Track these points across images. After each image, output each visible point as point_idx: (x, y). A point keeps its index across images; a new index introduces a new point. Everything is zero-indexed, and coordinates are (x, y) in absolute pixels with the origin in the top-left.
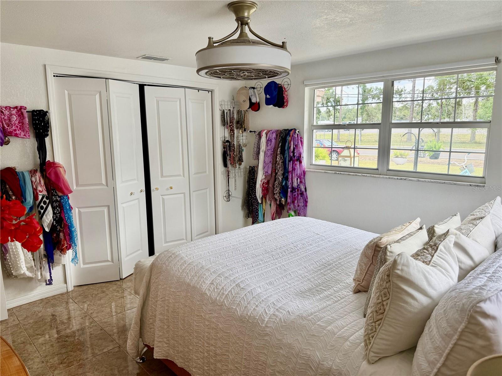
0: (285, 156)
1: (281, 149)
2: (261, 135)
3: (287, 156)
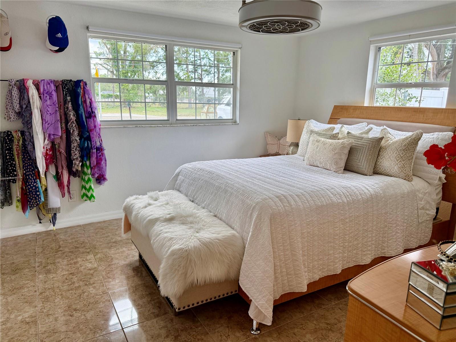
0: (80, 112)
1: (72, 104)
2: (27, 87)
3: (83, 112)
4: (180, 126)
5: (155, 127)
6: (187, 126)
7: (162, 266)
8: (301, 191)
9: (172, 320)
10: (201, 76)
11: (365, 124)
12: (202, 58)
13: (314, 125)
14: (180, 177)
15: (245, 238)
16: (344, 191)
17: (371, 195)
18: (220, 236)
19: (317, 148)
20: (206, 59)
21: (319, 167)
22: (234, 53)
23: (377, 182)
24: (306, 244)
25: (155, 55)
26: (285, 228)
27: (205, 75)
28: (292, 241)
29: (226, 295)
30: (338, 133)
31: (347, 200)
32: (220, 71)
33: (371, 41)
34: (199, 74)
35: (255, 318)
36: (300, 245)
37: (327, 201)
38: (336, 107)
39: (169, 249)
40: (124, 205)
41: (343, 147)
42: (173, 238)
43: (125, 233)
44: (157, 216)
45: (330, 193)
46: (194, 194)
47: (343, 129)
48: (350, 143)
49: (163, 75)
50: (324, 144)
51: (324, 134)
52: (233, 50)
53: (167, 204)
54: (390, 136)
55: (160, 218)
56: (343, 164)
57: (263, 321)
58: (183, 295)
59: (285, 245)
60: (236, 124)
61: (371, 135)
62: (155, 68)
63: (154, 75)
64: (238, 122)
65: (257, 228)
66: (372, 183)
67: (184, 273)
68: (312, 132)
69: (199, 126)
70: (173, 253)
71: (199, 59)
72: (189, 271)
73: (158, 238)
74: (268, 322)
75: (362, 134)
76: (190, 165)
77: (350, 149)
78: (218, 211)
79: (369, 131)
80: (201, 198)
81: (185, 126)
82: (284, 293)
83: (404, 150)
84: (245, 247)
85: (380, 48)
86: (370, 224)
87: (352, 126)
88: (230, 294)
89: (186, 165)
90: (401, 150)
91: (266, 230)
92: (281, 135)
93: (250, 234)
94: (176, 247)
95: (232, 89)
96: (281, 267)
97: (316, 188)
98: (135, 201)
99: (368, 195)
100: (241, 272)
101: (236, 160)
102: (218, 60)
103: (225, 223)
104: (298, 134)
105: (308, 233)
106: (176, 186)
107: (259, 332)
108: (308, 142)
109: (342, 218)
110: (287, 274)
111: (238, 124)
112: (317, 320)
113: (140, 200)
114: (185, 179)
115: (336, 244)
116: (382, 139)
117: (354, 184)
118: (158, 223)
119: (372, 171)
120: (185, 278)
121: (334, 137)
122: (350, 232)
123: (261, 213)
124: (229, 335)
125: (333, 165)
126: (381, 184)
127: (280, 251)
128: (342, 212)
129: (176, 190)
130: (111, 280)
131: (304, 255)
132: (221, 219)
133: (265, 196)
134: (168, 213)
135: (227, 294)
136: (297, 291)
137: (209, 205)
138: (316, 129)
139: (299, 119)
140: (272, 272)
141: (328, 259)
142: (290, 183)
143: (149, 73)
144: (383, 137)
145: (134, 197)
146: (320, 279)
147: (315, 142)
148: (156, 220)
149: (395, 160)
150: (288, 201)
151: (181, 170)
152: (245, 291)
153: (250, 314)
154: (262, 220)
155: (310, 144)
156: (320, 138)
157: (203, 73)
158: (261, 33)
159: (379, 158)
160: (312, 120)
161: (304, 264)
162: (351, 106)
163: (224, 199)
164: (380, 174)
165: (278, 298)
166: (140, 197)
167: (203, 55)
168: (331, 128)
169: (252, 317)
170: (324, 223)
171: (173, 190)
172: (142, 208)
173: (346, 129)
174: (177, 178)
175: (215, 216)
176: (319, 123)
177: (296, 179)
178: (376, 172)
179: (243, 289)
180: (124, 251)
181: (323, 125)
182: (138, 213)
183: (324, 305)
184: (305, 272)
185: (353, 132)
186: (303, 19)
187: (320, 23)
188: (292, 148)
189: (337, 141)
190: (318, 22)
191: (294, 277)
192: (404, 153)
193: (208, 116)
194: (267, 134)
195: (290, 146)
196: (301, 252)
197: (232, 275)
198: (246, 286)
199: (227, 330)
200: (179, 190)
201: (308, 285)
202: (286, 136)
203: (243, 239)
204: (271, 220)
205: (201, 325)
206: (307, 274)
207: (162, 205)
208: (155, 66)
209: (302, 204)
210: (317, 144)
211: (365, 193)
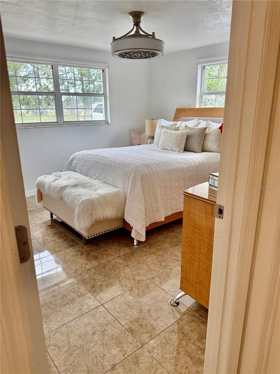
4: (67, 126)
5: (48, 127)
6: (72, 126)
7: (76, 211)
8: (158, 162)
9: (83, 247)
10: (68, 87)
11: (196, 120)
12: (67, 72)
13: (163, 122)
14: (74, 161)
15: (126, 192)
16: (184, 161)
17: (200, 163)
18: (110, 192)
19: (166, 137)
20: (71, 73)
21: (168, 150)
22: (103, 70)
23: (203, 155)
24: (163, 193)
25: (25, 70)
26: (150, 183)
27: (71, 87)
28: (155, 191)
29: (116, 229)
30: (180, 127)
31: (186, 166)
32: (84, 83)
33: (198, 62)
34: (66, 86)
35: (135, 237)
36: (159, 194)
37: (174, 167)
38: (178, 110)
39: (79, 201)
40: (36, 182)
41: (183, 135)
42: (80, 194)
43: (39, 202)
44: (66, 184)
45: (175, 162)
46: (87, 171)
47: (183, 124)
48: (187, 132)
49: (34, 88)
50: (171, 134)
51: (170, 128)
52: (102, 68)
53: (70, 178)
54: (211, 126)
55: (68, 185)
56: (183, 147)
57: (140, 239)
58: (91, 227)
59: (151, 193)
60: (108, 124)
61: (200, 126)
62: (26, 82)
63: (26, 88)
64: (110, 123)
65: (134, 184)
66: (200, 156)
67: (90, 214)
68: (163, 127)
69: (81, 126)
70: (83, 202)
71: (65, 74)
72: (94, 212)
73: (70, 196)
74: (143, 239)
75: (194, 126)
76: (81, 152)
77: (187, 137)
78: (107, 179)
79: (199, 124)
80: (92, 173)
81: (71, 126)
82: (151, 223)
83: (219, 134)
84: (126, 198)
85: (204, 67)
86: (200, 181)
87: (188, 122)
88: (118, 228)
89: (78, 153)
90: (217, 135)
91: (139, 184)
92: (142, 131)
93: (129, 188)
94: (84, 198)
95: (103, 98)
96: (149, 207)
97: (167, 160)
98: (45, 179)
99: (198, 163)
100: (125, 212)
101: (113, 148)
102: (82, 74)
103: (112, 185)
104: (153, 129)
105: (164, 186)
106: (71, 168)
107: (138, 246)
108: (160, 134)
109: (183, 177)
110: (153, 211)
111: (110, 124)
112: (171, 238)
113: (48, 178)
114: (79, 162)
115: (180, 193)
116: (206, 128)
117: (189, 157)
118: (67, 188)
119: (201, 150)
120: (92, 217)
121: (177, 129)
122: (188, 185)
123: (135, 175)
124: (120, 250)
125: (177, 148)
126: (206, 156)
127: (148, 198)
128: (183, 173)
129: (72, 171)
130: (35, 232)
131: (162, 200)
132: (108, 184)
133: (136, 165)
134: (73, 182)
135: (117, 227)
136: (159, 221)
137: (99, 176)
138: (165, 125)
139: (153, 119)
140: (144, 209)
141: (176, 202)
142: (151, 158)
143: (21, 86)
144: (207, 127)
145: (43, 176)
146: (172, 215)
147: (165, 133)
148: (66, 187)
149: (215, 142)
150: (151, 167)
151: (74, 157)
152: (128, 222)
153: (132, 236)
154: (136, 179)
155: (162, 135)
156: (168, 131)
157: (69, 85)
158: (126, 58)
159: (205, 141)
160: (162, 119)
161: (162, 205)
162: (188, 108)
163: (110, 171)
164: (206, 152)
165: (148, 226)
166: (48, 176)
167: (68, 70)
168: (174, 124)
169: (133, 237)
170: (173, 180)
171: (70, 171)
172: (53, 182)
173: (184, 124)
174: (72, 162)
175: (105, 183)
176: (167, 121)
177: (154, 156)
178: (203, 151)
179: (127, 221)
180: (38, 216)
181: (169, 122)
182: (50, 185)
183: (175, 231)
184: (163, 210)
185: (188, 126)
186: (153, 51)
187: (163, 53)
188: (149, 140)
189: (179, 132)
190: (163, 52)
191: (156, 213)
192: (220, 137)
193: (85, 119)
194: (131, 131)
195: (148, 139)
196: (160, 198)
197: (120, 215)
198: (128, 219)
199: (119, 247)
200: (74, 171)
201: (165, 218)
202: (145, 131)
203: (125, 193)
204: (141, 179)
205: (102, 247)
206: (164, 211)
207: (66, 179)
208: (26, 80)
209: (160, 169)
210: (166, 134)
211: (196, 162)
